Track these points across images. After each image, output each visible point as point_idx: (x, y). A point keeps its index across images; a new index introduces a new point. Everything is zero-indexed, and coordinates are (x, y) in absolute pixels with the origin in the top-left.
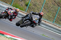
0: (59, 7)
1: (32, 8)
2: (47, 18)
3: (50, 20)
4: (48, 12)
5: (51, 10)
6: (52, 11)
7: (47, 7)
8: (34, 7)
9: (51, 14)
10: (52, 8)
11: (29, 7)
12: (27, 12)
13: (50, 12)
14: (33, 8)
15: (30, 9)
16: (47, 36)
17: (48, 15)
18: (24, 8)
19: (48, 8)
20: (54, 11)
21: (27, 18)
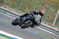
2: (11, 6)
3: (15, 7)
17: (12, 3)
21: (28, 18)
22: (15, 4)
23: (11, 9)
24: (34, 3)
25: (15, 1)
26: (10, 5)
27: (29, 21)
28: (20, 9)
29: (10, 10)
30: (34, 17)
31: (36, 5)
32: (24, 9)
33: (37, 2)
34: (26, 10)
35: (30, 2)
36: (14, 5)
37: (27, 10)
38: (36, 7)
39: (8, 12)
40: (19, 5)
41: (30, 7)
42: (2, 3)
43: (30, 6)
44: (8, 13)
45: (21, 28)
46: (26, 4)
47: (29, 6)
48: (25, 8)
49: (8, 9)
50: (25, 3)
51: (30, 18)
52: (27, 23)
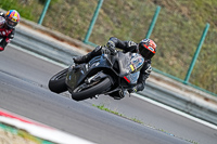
0: (159, 7)
1: (60, 11)
4: (119, 23)
5: (131, 16)
6: (133, 20)
7: (116, 5)
8: (69, 7)
9: (128, 32)
10: (132, 9)
11: (49, 7)
12: (43, 24)
13: (127, 26)
14: (64, 10)
15: (53, 13)
16: (115, 110)
17: (117, 34)
18: (33, 10)
19: (117, 9)
20: (139, 20)
21: (98, 64)
24: (198, 37)
25: (126, 29)
27: (101, 75)
30: (117, 62)
31: (205, 42)
32: (161, 59)
33: (209, 32)
34: (167, 63)
35: (183, 32)
37: (171, 63)
38: (204, 49)
41: (182, 50)
42: (78, 36)
43: (183, 48)
45: (73, 98)
46: (167, 39)
47: (180, 46)
48: (162, 56)
50: (164, 37)
51: (105, 65)
52: (92, 81)
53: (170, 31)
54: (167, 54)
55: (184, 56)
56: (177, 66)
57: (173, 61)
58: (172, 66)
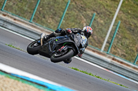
22: (26, 9)
23: (17, 18)
24: (64, 7)
25: (24, 3)
26: (16, 11)
28: (34, 19)
29: (15, 19)
32: (43, 19)
33: (70, 5)
34: (47, 21)
35: (56, 5)
36: (24, 10)
38: (67, 14)
39: (12, 24)
40: (34, 10)
41: (55, 14)
44: (10, 27)
46: (47, 8)
47: (54, 12)
48: (44, 17)
49: (11, 17)
53: (49, 4)
54: (47, 17)
55: (56, 18)
56: (52, 23)
57: (50, 20)
58: (50, 23)
